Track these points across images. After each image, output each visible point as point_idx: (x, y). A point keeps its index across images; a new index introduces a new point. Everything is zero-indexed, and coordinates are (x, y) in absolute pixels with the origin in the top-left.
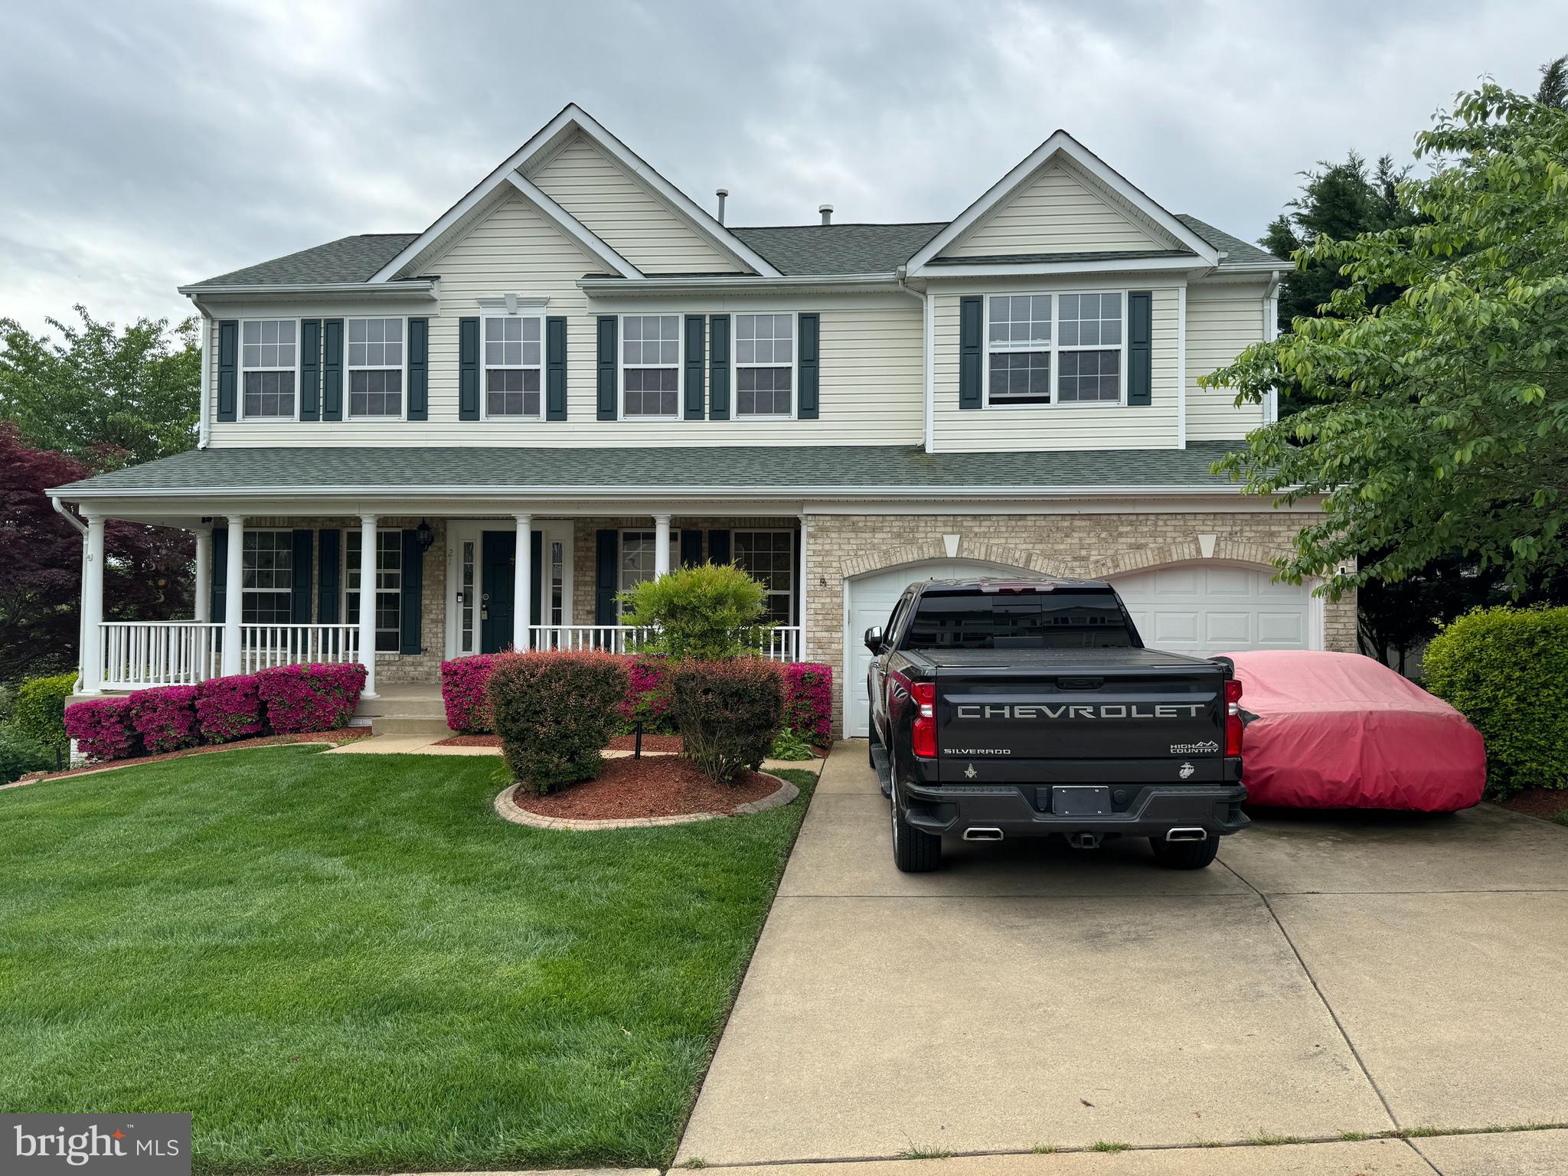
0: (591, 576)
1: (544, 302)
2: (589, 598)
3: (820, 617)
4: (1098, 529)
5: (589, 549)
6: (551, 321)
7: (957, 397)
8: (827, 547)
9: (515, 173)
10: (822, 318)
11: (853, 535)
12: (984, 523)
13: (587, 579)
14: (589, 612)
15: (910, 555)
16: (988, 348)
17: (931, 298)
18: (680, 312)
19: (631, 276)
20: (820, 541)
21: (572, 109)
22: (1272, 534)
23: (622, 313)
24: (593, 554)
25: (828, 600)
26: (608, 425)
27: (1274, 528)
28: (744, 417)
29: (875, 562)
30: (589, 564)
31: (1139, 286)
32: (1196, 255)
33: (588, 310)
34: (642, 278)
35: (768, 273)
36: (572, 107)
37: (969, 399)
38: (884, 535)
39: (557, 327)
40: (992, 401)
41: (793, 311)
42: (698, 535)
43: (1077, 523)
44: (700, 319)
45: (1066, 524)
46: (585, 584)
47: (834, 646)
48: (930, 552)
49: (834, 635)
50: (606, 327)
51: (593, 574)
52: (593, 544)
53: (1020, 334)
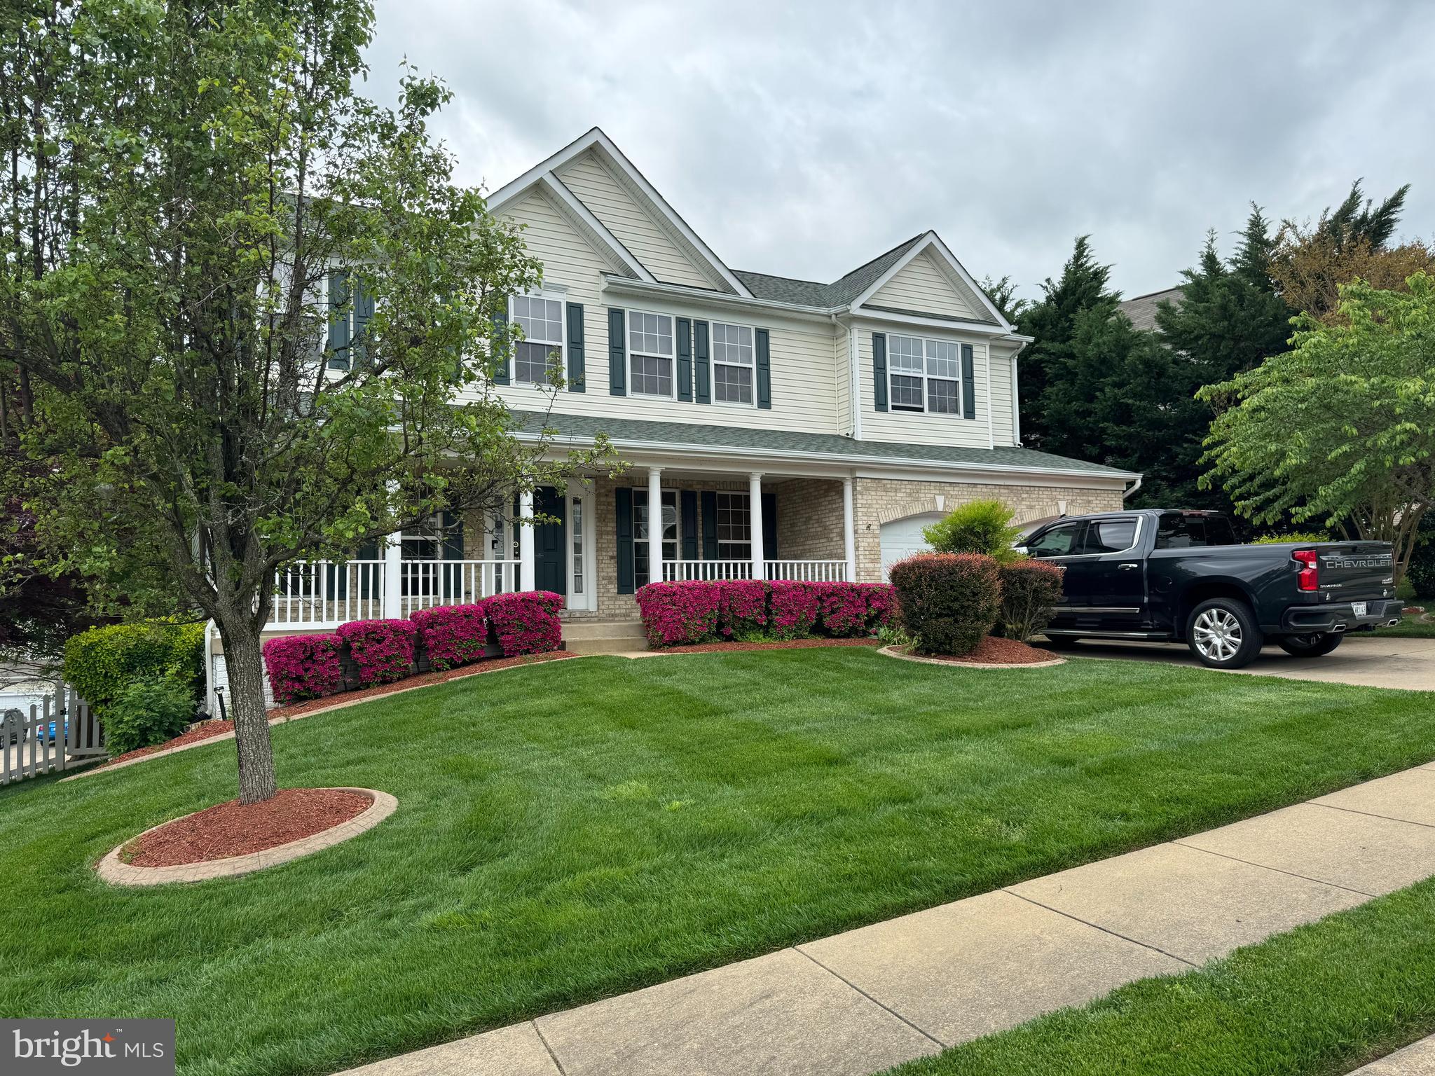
0: (611, 526)
1: (563, 289)
2: (611, 545)
3: (867, 553)
4: (1012, 495)
5: (609, 504)
6: (571, 306)
7: (873, 402)
8: (869, 502)
9: (550, 175)
10: (771, 334)
11: (884, 494)
12: (956, 489)
13: (609, 529)
14: (612, 558)
15: (917, 509)
16: (890, 370)
17: (855, 331)
18: (674, 313)
19: (646, 279)
20: (865, 497)
21: (596, 133)
22: (1089, 502)
23: (628, 307)
24: (613, 508)
25: (871, 540)
26: (617, 400)
27: (1090, 498)
28: (721, 403)
29: (899, 514)
30: (610, 516)
31: (967, 341)
32: (1001, 326)
33: (601, 302)
34: (655, 282)
35: (744, 294)
36: (596, 130)
37: (881, 406)
38: (902, 495)
39: (576, 312)
40: (894, 408)
41: (753, 324)
42: (694, 494)
43: (1002, 491)
44: (687, 321)
45: (997, 491)
46: (608, 533)
47: (876, 573)
48: (929, 508)
49: (877, 565)
50: (616, 317)
51: (614, 525)
52: (613, 500)
53: (907, 365)
